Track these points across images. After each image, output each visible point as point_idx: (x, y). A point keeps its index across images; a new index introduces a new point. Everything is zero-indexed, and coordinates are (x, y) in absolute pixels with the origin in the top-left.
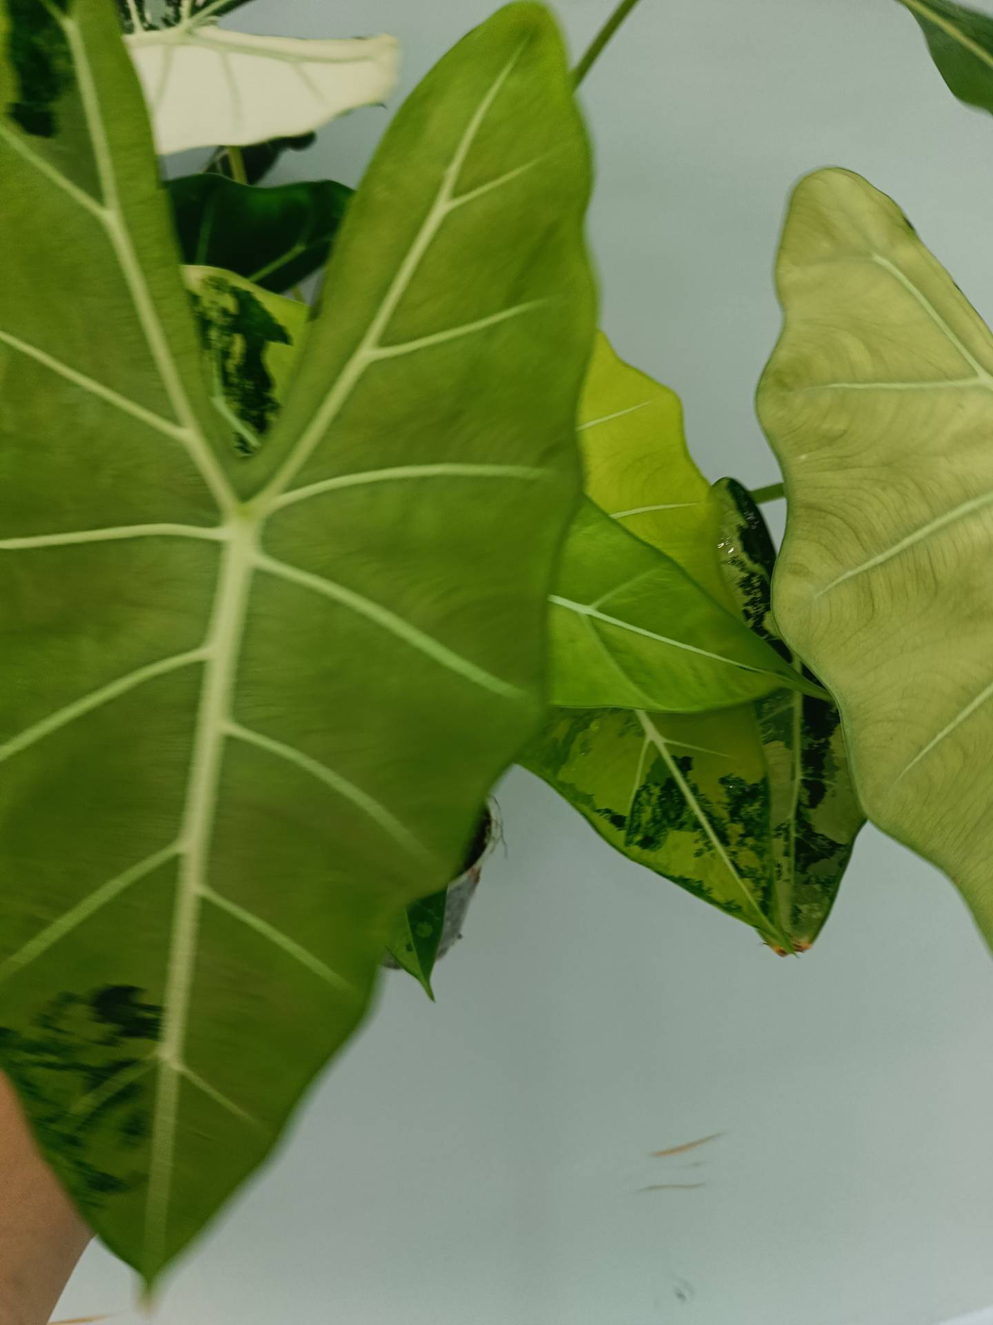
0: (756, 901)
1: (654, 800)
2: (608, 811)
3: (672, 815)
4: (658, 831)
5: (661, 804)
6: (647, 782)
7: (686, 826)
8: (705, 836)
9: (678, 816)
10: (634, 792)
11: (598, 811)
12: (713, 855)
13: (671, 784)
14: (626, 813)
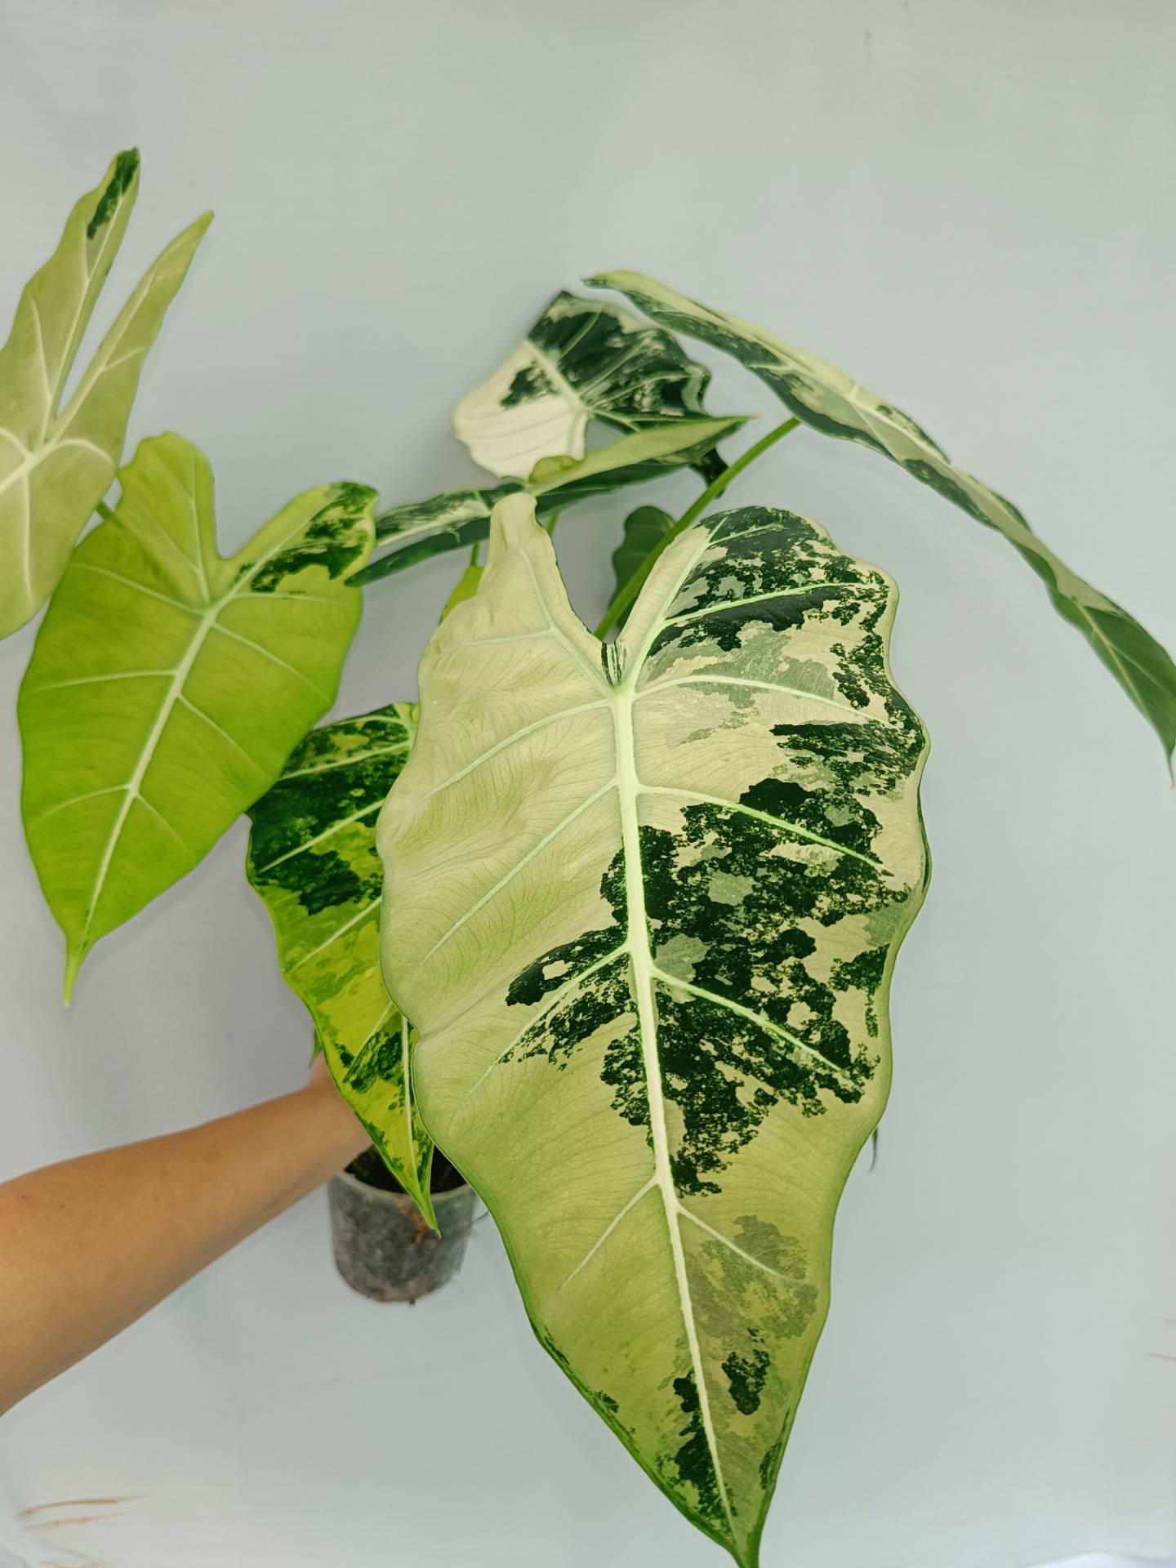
0: (416, 1164)
1: (378, 1047)
2: (343, 1048)
3: (385, 1065)
4: (368, 1076)
5: (380, 1052)
6: (381, 1031)
7: (392, 1079)
8: (403, 1093)
9: (390, 1067)
10: (369, 1037)
11: (336, 1045)
12: (401, 1112)
13: (397, 1038)
14: (355, 1053)
